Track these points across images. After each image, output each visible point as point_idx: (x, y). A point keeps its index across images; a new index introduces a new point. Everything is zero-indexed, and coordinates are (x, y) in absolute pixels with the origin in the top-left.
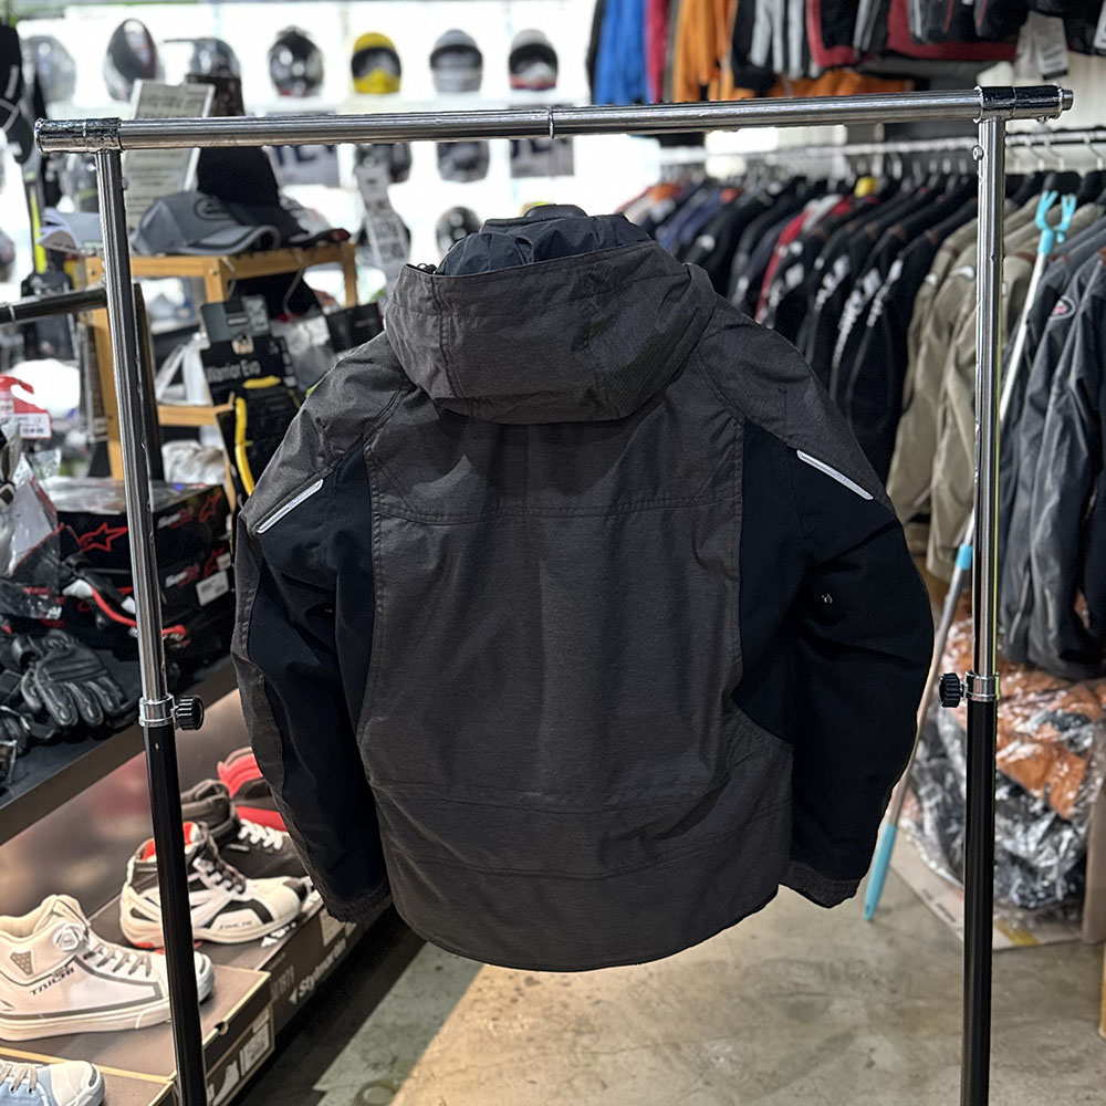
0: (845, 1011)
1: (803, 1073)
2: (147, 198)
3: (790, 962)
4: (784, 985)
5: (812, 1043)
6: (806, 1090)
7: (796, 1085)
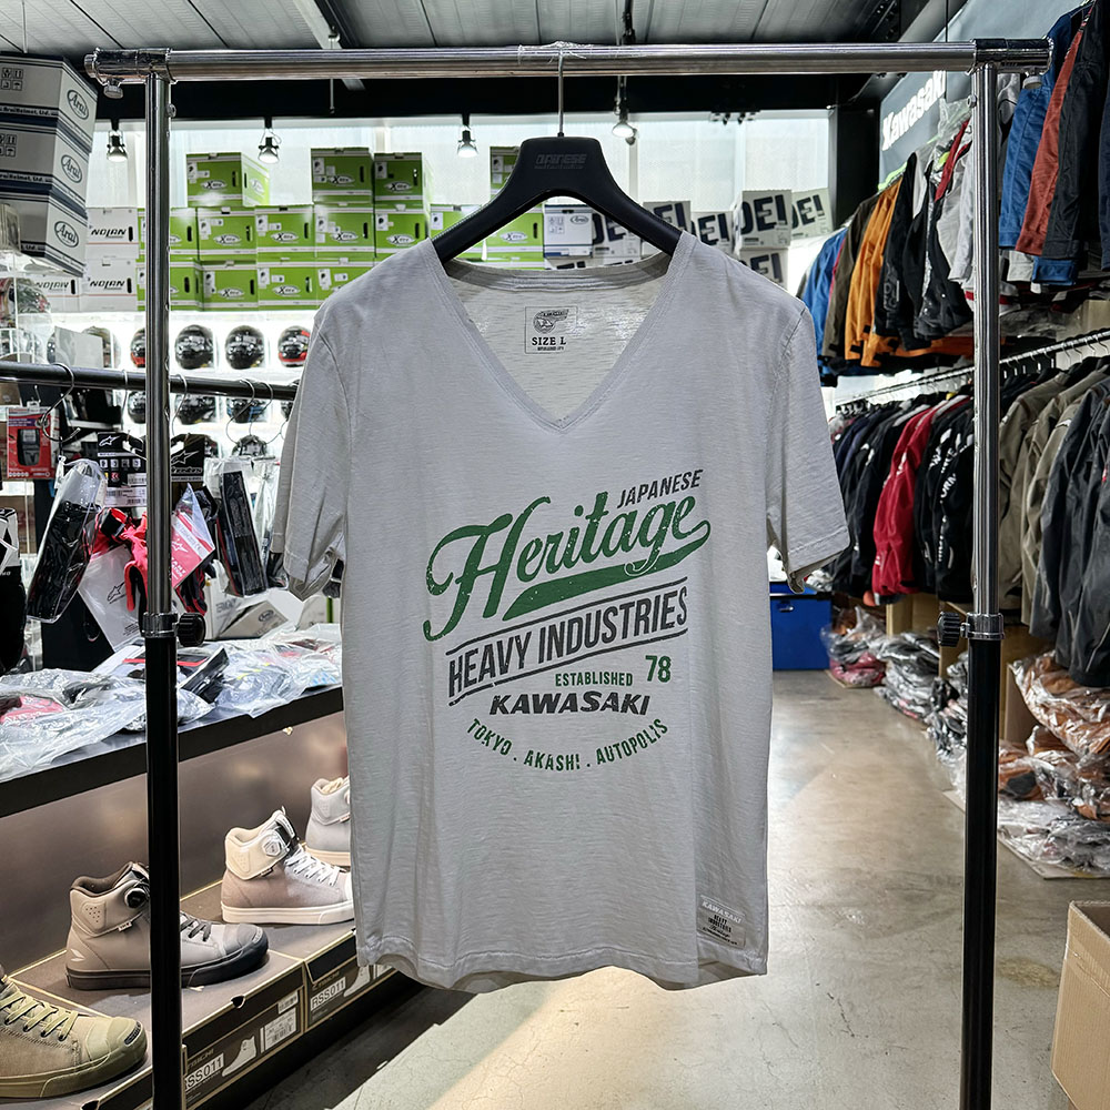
0: (945, 900)
1: (912, 928)
3: (908, 873)
4: (903, 884)
5: (921, 914)
6: (914, 937)
7: (905, 935)
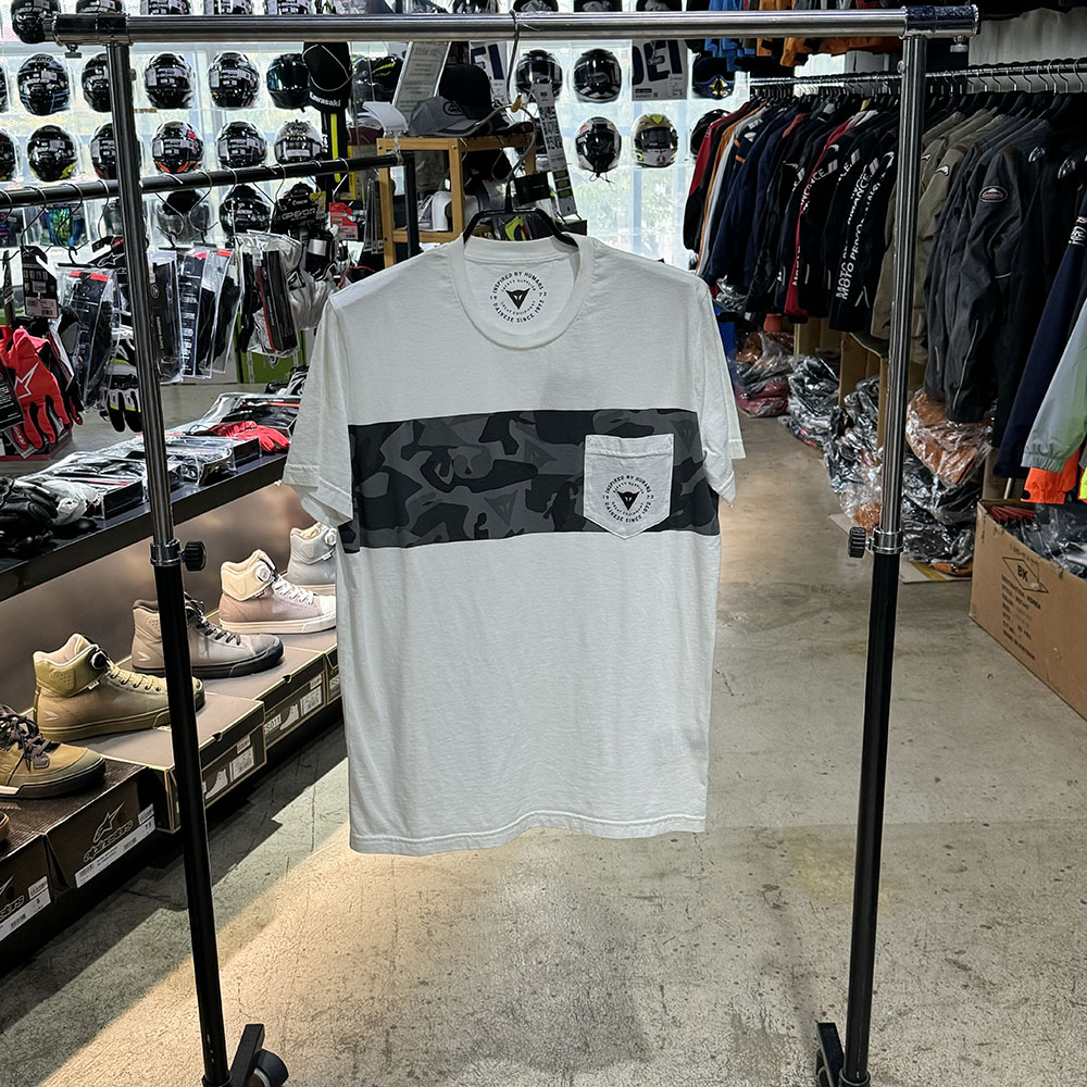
0: (817, 603)
2: (412, 102)
3: (789, 584)
4: (783, 592)
5: (794, 614)
6: (787, 630)
7: (780, 629)
